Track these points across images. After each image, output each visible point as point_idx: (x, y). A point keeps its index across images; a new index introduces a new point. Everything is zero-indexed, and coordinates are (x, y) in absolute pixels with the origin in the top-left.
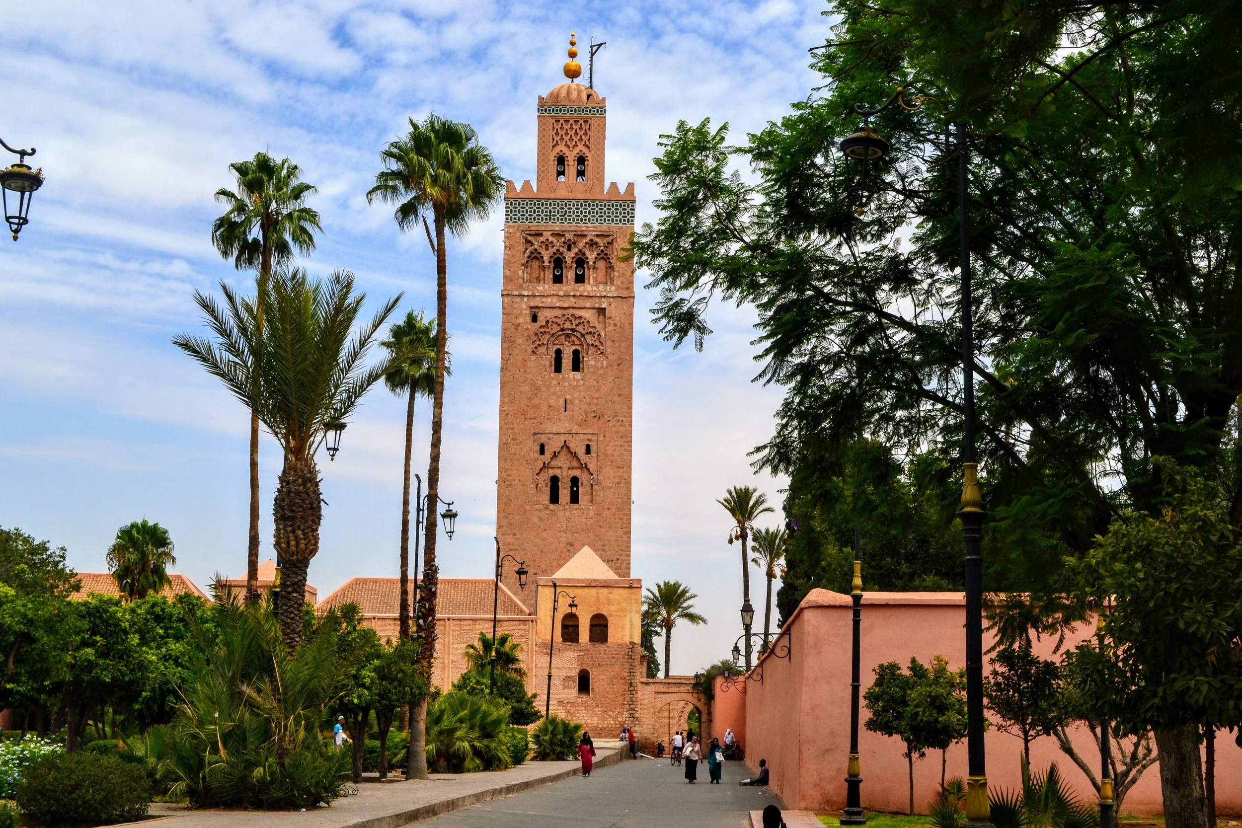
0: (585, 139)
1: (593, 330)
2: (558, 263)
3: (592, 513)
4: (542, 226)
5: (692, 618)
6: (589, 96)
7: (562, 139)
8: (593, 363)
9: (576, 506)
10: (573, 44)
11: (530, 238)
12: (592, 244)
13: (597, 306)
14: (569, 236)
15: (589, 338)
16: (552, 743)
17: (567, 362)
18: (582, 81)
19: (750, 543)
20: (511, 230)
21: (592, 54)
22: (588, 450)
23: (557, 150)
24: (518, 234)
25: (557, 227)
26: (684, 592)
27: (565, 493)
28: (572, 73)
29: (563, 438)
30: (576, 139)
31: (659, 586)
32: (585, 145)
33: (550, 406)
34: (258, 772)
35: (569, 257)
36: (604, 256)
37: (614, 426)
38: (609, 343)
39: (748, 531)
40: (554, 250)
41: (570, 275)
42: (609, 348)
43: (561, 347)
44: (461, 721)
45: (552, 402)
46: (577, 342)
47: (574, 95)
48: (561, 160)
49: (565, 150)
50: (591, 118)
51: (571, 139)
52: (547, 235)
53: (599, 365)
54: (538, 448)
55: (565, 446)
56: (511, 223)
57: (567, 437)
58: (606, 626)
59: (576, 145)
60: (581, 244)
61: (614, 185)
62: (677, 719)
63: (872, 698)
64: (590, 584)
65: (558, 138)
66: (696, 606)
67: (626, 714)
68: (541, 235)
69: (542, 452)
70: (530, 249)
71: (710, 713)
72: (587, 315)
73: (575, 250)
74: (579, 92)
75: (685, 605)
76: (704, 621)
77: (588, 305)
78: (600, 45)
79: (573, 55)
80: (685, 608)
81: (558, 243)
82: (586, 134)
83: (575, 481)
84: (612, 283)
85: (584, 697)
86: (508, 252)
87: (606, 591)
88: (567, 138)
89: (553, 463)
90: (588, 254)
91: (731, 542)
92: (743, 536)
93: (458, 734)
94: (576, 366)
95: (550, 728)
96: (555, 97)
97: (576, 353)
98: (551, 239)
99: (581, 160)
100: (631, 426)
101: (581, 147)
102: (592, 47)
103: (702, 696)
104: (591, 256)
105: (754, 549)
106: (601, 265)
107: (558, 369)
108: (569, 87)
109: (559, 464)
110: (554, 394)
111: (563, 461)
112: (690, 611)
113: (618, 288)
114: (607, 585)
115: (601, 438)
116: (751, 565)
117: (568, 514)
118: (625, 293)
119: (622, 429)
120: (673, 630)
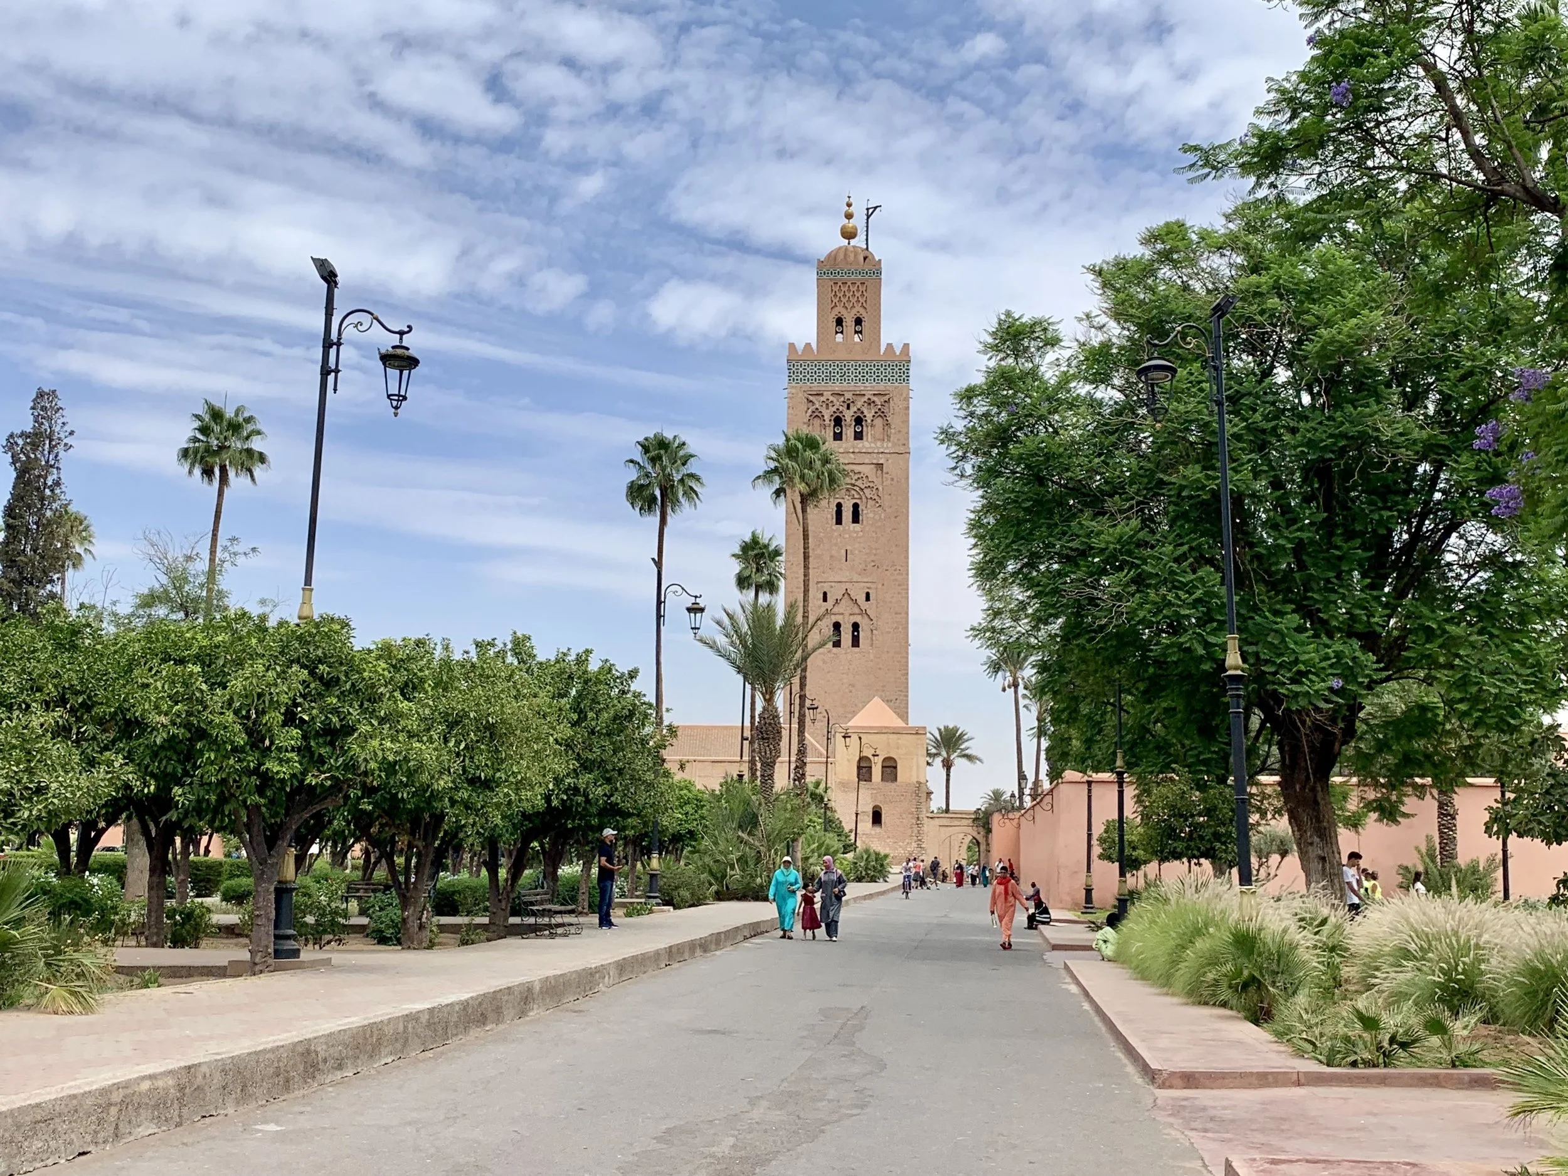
0: (862, 300)
1: (871, 485)
2: (838, 421)
3: (872, 657)
4: (822, 386)
5: (969, 757)
6: (865, 258)
7: (840, 301)
8: (871, 515)
9: (856, 649)
10: (849, 205)
11: (811, 398)
12: (870, 403)
13: (875, 461)
14: (848, 395)
15: (867, 491)
16: (866, 869)
17: (847, 514)
18: (858, 242)
19: (1021, 690)
20: (794, 391)
21: (868, 217)
22: (868, 598)
23: (836, 311)
24: (800, 395)
25: (837, 387)
26: (962, 735)
27: (846, 636)
28: (849, 234)
29: (844, 586)
30: (854, 300)
31: (939, 730)
32: (862, 306)
33: (832, 557)
34: (759, 880)
35: (848, 416)
36: (881, 414)
37: (892, 574)
38: (887, 497)
39: (1020, 680)
40: (834, 409)
41: (849, 432)
42: (886, 501)
43: (841, 501)
44: (813, 851)
45: (834, 553)
46: (856, 496)
47: (852, 257)
48: (839, 322)
49: (843, 311)
50: (867, 280)
51: (849, 301)
52: (827, 395)
53: (877, 517)
54: (822, 596)
55: (846, 593)
56: (794, 384)
57: (848, 586)
58: (895, 768)
59: (853, 307)
60: (859, 403)
61: (890, 346)
62: (957, 848)
63: (1102, 840)
64: (881, 731)
65: (836, 300)
66: (972, 747)
67: (914, 845)
68: (822, 395)
69: (825, 600)
70: (812, 408)
71: (988, 844)
72: (866, 470)
73: (853, 409)
74: (856, 254)
75: (962, 747)
76: (980, 760)
77: (867, 461)
78: (875, 208)
79: (849, 216)
80: (963, 750)
81: (838, 402)
82: (862, 295)
83: (856, 626)
84: (889, 440)
85: (877, 829)
86: (791, 411)
87: (895, 736)
88: (844, 300)
89: (836, 610)
90: (866, 413)
91: (1004, 690)
92: (1015, 685)
93: (811, 861)
94: (856, 519)
95: (865, 857)
96: (833, 257)
97: (856, 506)
98: (831, 398)
99: (858, 321)
100: (907, 574)
101: (858, 308)
102: (868, 209)
103: (981, 829)
104: (869, 414)
105: (1025, 696)
106: (879, 422)
107: (839, 521)
108: (846, 249)
109: (841, 611)
110: (836, 544)
111: (845, 607)
112: (967, 752)
113: (894, 445)
114: (896, 732)
115: (880, 586)
116: (1022, 710)
117: (849, 657)
118: (902, 449)
119: (899, 577)
120: (952, 769)
